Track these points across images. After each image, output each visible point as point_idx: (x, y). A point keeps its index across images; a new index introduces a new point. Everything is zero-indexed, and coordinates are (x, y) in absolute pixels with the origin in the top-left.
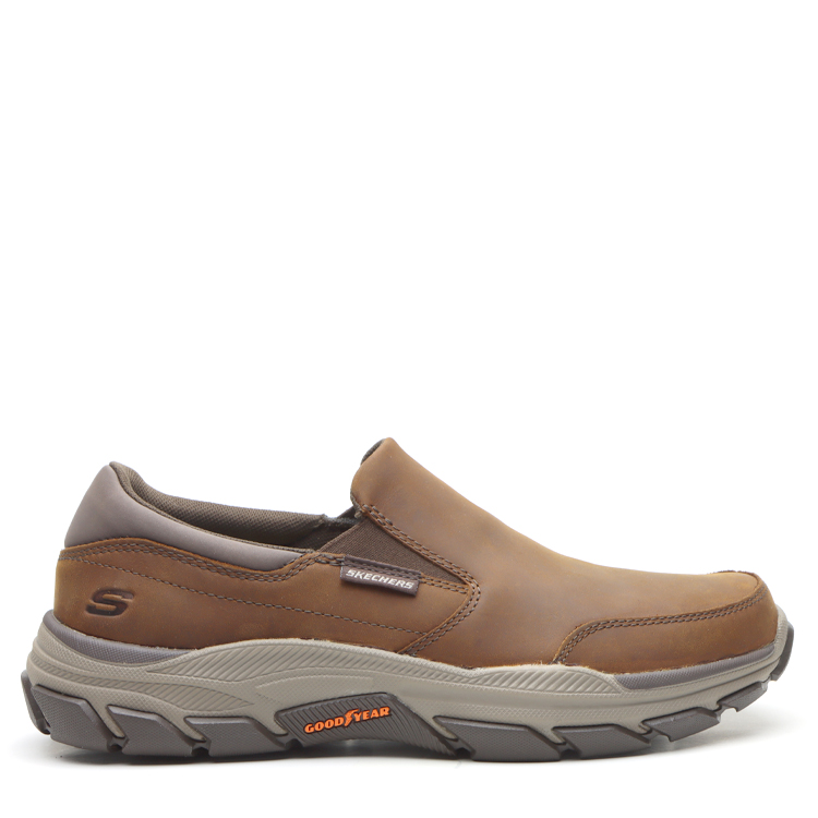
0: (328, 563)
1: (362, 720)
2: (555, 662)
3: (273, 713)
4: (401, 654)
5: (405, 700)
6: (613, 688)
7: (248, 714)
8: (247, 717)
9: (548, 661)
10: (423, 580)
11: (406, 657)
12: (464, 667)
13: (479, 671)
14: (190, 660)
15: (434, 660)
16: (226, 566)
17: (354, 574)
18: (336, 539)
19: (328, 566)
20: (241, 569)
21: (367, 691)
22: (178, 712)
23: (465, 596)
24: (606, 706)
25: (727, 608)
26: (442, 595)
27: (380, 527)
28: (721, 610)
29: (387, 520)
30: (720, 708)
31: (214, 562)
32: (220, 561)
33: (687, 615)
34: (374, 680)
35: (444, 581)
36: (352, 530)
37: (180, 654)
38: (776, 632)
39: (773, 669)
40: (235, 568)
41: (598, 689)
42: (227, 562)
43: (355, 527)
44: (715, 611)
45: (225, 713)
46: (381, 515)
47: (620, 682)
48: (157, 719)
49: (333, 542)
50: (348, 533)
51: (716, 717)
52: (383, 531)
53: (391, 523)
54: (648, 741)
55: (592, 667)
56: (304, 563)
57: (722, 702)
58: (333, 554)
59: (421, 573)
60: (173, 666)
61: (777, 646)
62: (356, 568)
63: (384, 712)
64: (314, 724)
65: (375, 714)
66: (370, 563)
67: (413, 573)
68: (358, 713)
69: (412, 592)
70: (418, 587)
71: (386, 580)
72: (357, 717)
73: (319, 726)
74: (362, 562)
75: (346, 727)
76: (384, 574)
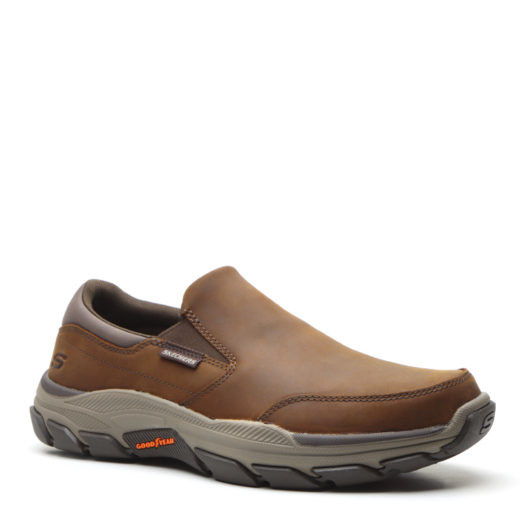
0: (157, 345)
1: (163, 445)
2: (258, 421)
3: (121, 434)
4: (181, 405)
5: (182, 435)
6: (289, 442)
7: (111, 434)
8: (109, 435)
9: (255, 419)
10: (204, 359)
11: (183, 408)
12: (210, 418)
13: (217, 421)
14: (82, 398)
15: (196, 411)
16: (107, 343)
17: (167, 353)
18: (167, 331)
19: (156, 347)
20: (113, 346)
21: (163, 427)
22: (76, 428)
23: (225, 372)
24: (285, 454)
25: (401, 394)
26: (211, 369)
27: (190, 324)
28: (395, 396)
29: (197, 320)
30: (384, 468)
31: (102, 341)
32: (105, 340)
33: (366, 397)
34: (165, 420)
35: (217, 361)
36: (176, 325)
37: (80, 394)
38: (452, 416)
39: (444, 444)
40: (110, 345)
41: (279, 442)
42: (108, 341)
43: (179, 323)
44: (389, 396)
45: (98, 431)
46: (194, 316)
47: (296, 438)
48: (66, 430)
49: (164, 332)
50: (174, 326)
51: (380, 474)
52: (193, 326)
53: (199, 322)
54: (318, 483)
55: (281, 426)
56: (145, 344)
57: (385, 464)
58: (162, 340)
59: (206, 355)
60: (76, 400)
61: (448, 427)
62: (169, 349)
63: (172, 441)
64: (141, 444)
65: (168, 442)
66: (177, 347)
67: (200, 355)
68: (161, 440)
69: (194, 367)
70: (198, 364)
71: (182, 358)
72: (161, 442)
73: (143, 446)
74: (174, 346)
75: (156, 448)
76: (184, 354)
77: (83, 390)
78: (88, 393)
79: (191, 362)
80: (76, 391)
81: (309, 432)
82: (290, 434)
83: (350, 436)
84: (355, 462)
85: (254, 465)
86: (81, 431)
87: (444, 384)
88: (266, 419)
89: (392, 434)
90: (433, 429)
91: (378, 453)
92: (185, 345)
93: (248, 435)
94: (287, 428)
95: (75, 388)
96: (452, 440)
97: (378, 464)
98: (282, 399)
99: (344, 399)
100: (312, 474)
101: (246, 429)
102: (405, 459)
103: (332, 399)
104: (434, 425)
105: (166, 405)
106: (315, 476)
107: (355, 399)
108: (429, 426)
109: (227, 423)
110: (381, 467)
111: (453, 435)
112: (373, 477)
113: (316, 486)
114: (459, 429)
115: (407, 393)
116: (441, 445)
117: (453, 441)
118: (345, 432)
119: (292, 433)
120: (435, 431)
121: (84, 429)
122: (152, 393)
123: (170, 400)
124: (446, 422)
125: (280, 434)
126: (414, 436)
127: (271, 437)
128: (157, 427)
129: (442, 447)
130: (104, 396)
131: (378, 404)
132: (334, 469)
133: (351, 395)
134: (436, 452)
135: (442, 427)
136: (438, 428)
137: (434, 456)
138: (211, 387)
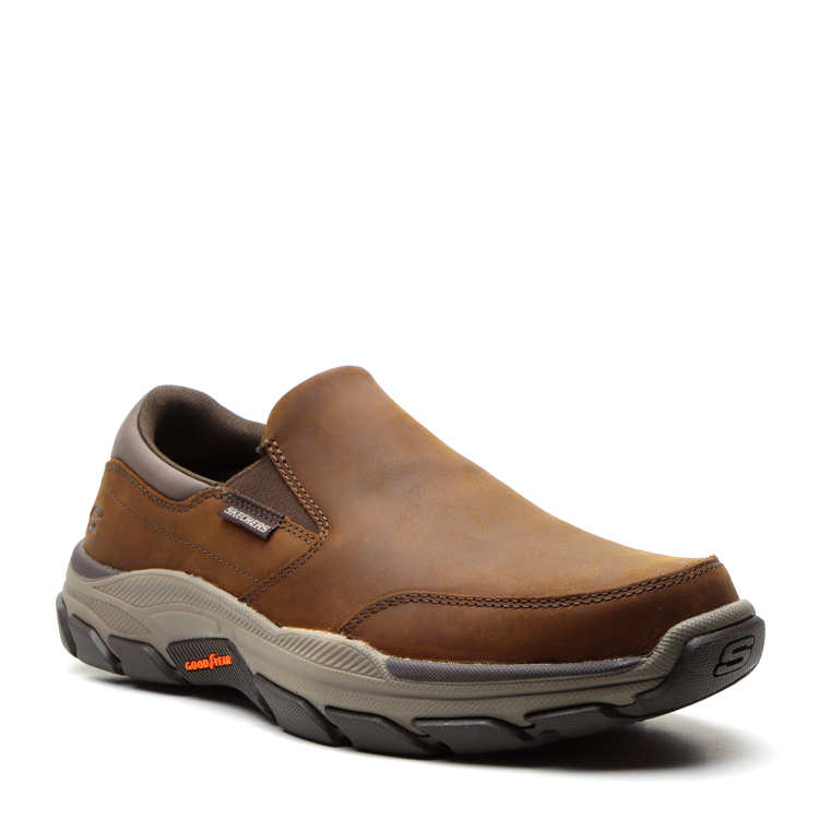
0: (221, 498)
1: (219, 666)
2: (339, 633)
3: (166, 645)
4: (242, 600)
5: (240, 651)
6: (379, 672)
7: (152, 643)
8: (150, 645)
9: (335, 631)
11: (244, 606)
12: (277, 624)
13: (284, 629)
14: (116, 582)
15: (260, 612)
16: (154, 493)
17: (232, 512)
19: (219, 501)
20: (161, 497)
21: (218, 636)
22: (106, 631)
23: (308, 547)
24: (372, 692)
25: (568, 598)
26: (290, 542)
27: (272, 464)
28: (557, 600)
29: (283, 458)
30: (533, 726)
31: (148, 488)
32: (152, 488)
33: (510, 600)
34: (218, 625)
35: (301, 528)
36: (253, 465)
37: (114, 574)
38: (657, 641)
39: (640, 691)
40: (158, 495)
41: (363, 671)
42: (155, 489)
43: (257, 462)
44: (549, 600)
45: (133, 637)
46: (278, 451)
47: (390, 666)
48: (93, 634)
49: (236, 476)
50: (249, 468)
51: (527, 737)
52: (275, 468)
53: (285, 462)
54: (425, 746)
55: (373, 645)
56: (206, 495)
57: (534, 718)
58: (230, 490)
59: (286, 517)
60: (106, 586)
61: (648, 661)
62: (236, 506)
63: (227, 660)
64: (191, 662)
65: (225, 663)
66: (249, 503)
67: (278, 517)
68: (216, 657)
69: (264, 537)
70: (271, 533)
71: (251, 521)
72: (216, 660)
73: (194, 666)
74: (243, 500)
75: (211, 671)
76: (255, 516)
77: (119, 569)
78: (125, 574)
79: (262, 527)
80: (109, 570)
81: (412, 657)
82: (381, 658)
83: (478, 667)
84: (481, 712)
85: (329, 708)
86: (112, 636)
87: (649, 582)
88: (350, 632)
89: (546, 667)
90: (620, 662)
91: (519, 700)
92: (259, 500)
93: (321, 656)
94: (379, 648)
95: (110, 565)
96: (656, 683)
97: (522, 719)
98: (381, 598)
99: (476, 602)
100: (414, 729)
101: (319, 646)
102: (566, 713)
103: (458, 601)
104: (623, 654)
105: (220, 598)
106: (419, 732)
107: (493, 603)
108: (612, 657)
109: (294, 634)
110: (528, 724)
111: (657, 675)
112: (514, 742)
113: (420, 750)
114: (670, 666)
115: (579, 596)
116: (634, 693)
117: (657, 687)
118: (470, 660)
119: (386, 657)
120: (622, 667)
121: (116, 633)
122: (207, 579)
123: (228, 592)
124: (646, 651)
125: (367, 657)
126: (582, 673)
127: (352, 663)
128: (211, 635)
129: (637, 695)
130: (143, 580)
131: (526, 613)
132: (447, 724)
133: (489, 596)
134: (627, 703)
135: (637, 659)
136: (630, 660)
137: (623, 711)
138: (286, 572)
